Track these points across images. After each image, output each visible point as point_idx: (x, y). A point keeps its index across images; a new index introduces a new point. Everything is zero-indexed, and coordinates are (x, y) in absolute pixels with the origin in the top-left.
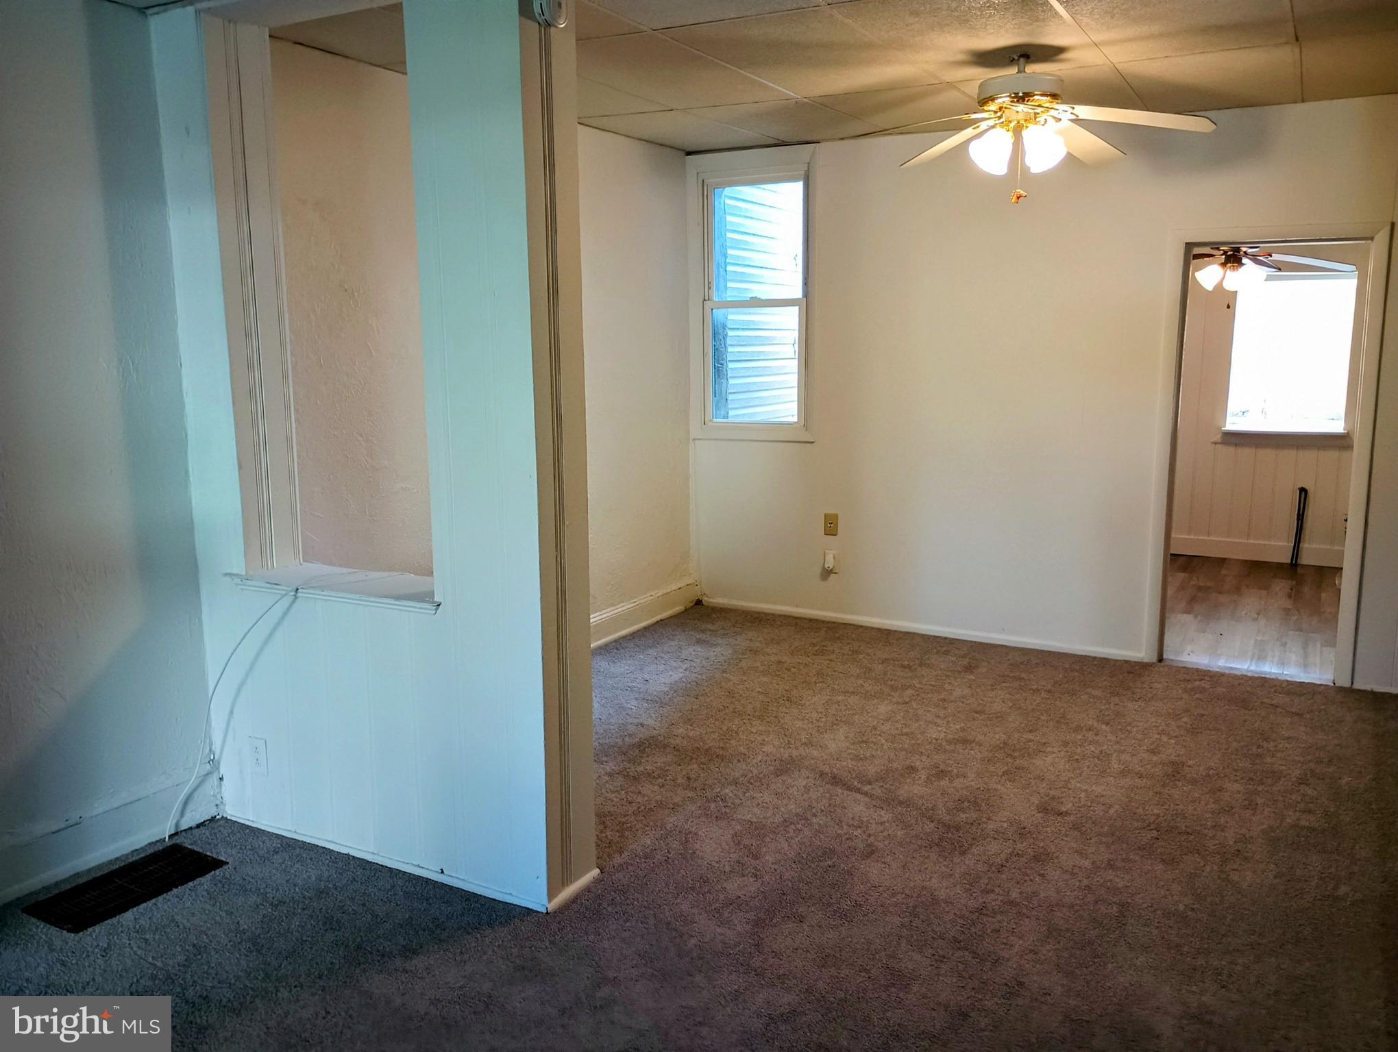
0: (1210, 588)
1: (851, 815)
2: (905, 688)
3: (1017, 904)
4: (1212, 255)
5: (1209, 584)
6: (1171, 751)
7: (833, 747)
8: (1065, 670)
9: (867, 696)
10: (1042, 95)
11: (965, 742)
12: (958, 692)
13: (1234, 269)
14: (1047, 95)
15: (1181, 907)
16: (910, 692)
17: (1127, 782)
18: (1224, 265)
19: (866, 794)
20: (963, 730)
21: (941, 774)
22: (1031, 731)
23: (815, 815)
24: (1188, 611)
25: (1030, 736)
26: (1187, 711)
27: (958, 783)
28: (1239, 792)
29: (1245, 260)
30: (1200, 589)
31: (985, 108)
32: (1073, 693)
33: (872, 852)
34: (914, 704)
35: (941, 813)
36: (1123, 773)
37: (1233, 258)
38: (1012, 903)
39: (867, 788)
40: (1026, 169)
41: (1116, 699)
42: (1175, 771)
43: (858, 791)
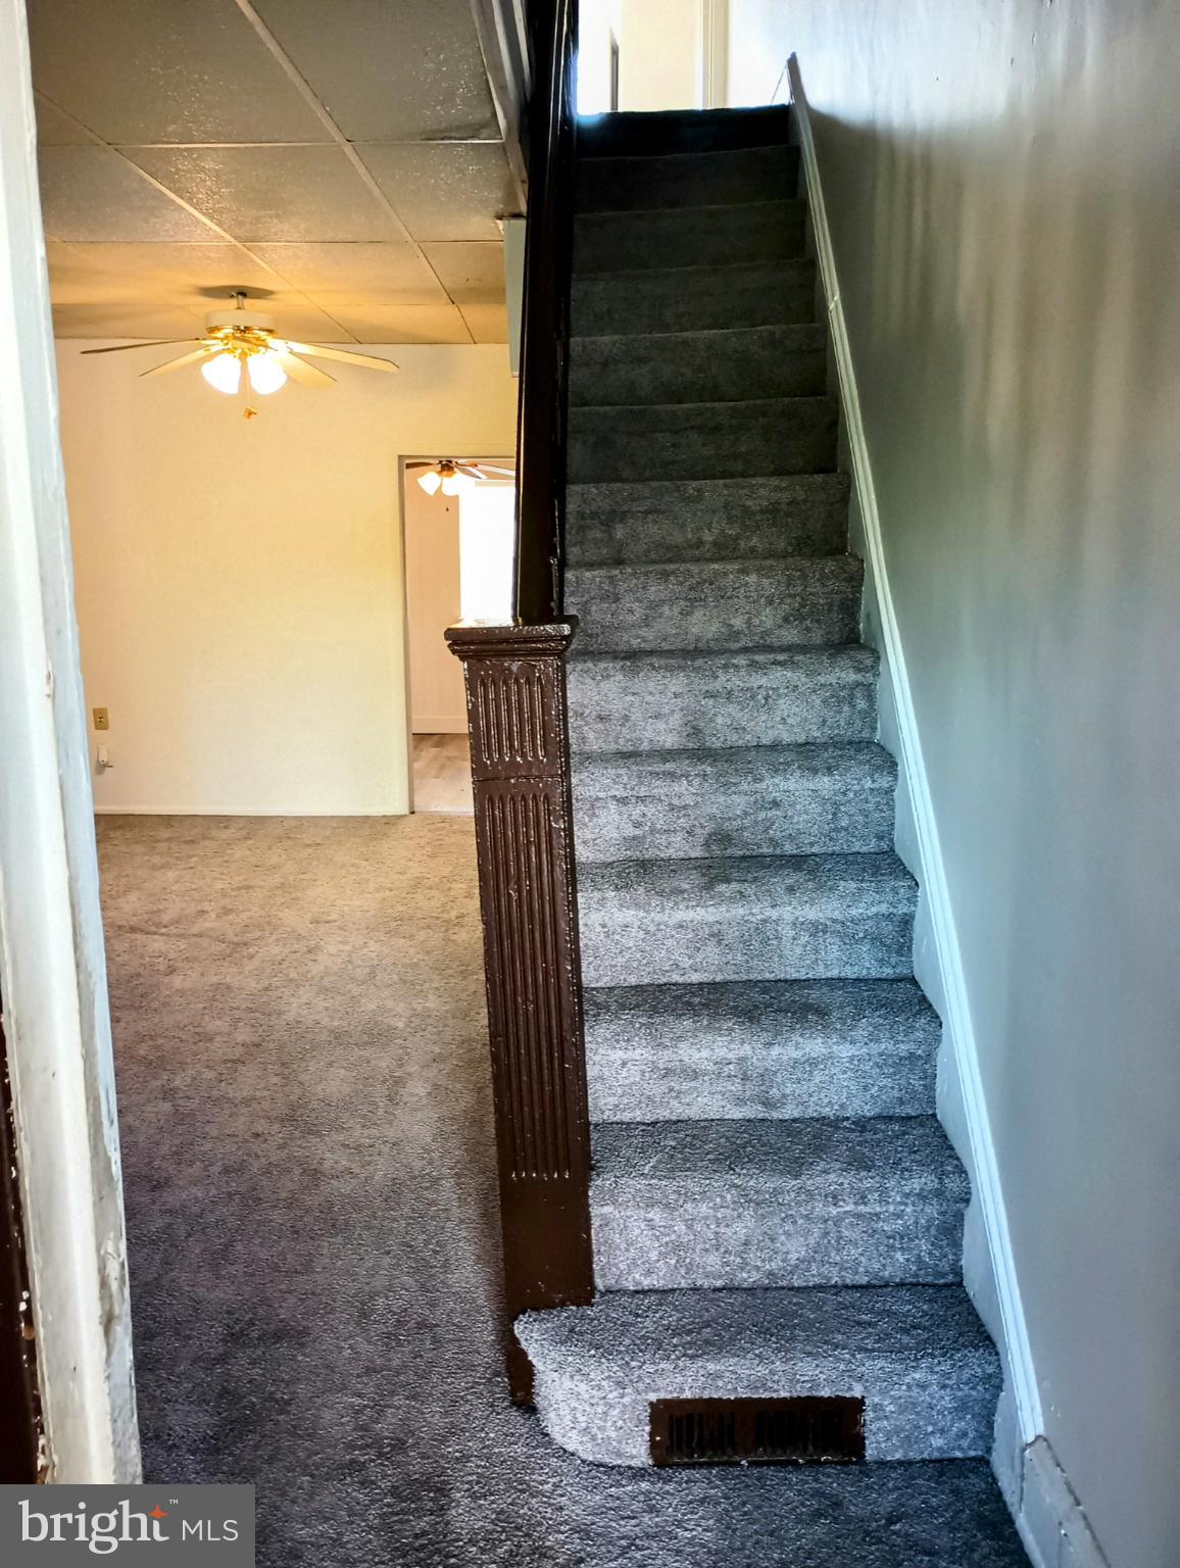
0: (455, 757)
1: (151, 950)
2: (190, 857)
3: (296, 980)
4: (430, 464)
5: (457, 754)
6: (415, 870)
7: (127, 908)
8: (333, 828)
9: (154, 868)
10: (260, 330)
11: (248, 888)
12: (238, 855)
13: (449, 476)
14: (264, 330)
15: (415, 960)
16: (195, 859)
17: (379, 895)
18: (440, 473)
19: (162, 934)
20: (246, 880)
21: (227, 911)
22: (304, 873)
23: (119, 956)
24: (437, 777)
25: (303, 877)
26: (428, 843)
27: (244, 916)
28: (462, 889)
29: (456, 469)
30: (449, 758)
31: (213, 335)
32: (340, 842)
33: (174, 970)
34: (200, 868)
35: (231, 937)
36: (377, 890)
37: (447, 466)
38: (291, 980)
39: (163, 930)
40: (253, 392)
41: (375, 843)
42: (417, 884)
43: (155, 933)
